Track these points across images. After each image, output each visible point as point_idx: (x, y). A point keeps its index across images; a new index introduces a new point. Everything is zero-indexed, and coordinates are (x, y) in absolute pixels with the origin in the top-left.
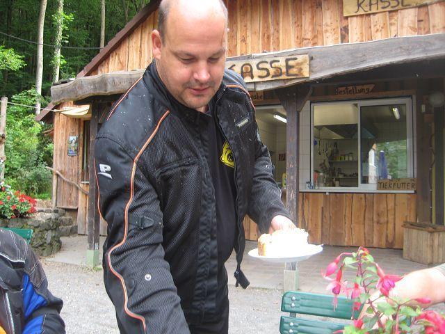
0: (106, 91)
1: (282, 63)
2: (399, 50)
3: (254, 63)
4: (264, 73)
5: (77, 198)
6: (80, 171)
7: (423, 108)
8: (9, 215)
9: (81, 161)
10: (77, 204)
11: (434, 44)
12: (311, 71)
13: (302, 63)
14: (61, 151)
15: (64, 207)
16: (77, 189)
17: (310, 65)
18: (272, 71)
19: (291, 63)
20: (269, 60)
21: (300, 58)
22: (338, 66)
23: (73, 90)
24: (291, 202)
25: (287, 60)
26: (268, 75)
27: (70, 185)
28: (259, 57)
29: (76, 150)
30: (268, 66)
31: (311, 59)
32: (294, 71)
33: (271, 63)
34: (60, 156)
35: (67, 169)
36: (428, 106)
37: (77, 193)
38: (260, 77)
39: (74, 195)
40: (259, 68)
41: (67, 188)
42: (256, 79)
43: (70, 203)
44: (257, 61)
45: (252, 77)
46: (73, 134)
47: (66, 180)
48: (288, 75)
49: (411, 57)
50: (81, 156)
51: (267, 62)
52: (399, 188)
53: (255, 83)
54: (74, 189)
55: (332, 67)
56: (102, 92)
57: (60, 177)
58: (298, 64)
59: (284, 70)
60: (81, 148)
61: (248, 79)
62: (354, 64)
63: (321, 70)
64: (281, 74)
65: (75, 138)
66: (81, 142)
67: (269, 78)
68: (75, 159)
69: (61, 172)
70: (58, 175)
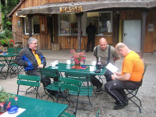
0: (32, 13)
1: (76, 8)
2: (102, 6)
3: (69, 7)
4: (72, 10)
5: (22, 39)
6: (22, 31)
7: (115, 14)
8: (9, 45)
9: (22, 29)
10: (22, 41)
11: (109, 5)
12: (83, 10)
13: (81, 8)
14: (16, 26)
15: (18, 42)
16: (22, 37)
17: (83, 8)
18: (74, 10)
19: (78, 8)
20: (73, 7)
21: (80, 7)
22: (89, 9)
23: (23, 12)
24: (79, 40)
25: (77, 7)
26: (73, 10)
27: (20, 36)
28: (71, 6)
29: (20, 26)
30: (73, 8)
31: (83, 7)
32: (79, 10)
33: (74, 8)
34: (16, 27)
35: (18, 31)
36: (116, 13)
37: (22, 38)
38: (71, 11)
39: (21, 38)
40: (71, 9)
41: (18, 36)
42: (70, 11)
43: (20, 41)
44: (70, 7)
45: (69, 11)
46: (19, 21)
47: (18, 34)
48: (77, 10)
49: (105, 7)
50: (22, 27)
51: (72, 7)
52: (108, 35)
53: (70, 12)
54: (21, 37)
55: (87, 9)
56: (31, 13)
57: (16, 34)
58: (80, 8)
59: (77, 9)
60: (22, 25)
61: (68, 11)
62: (92, 8)
63: (85, 10)
64: (76, 10)
65: (20, 22)
66: (22, 23)
67: (73, 11)
68: (20, 28)
69: (16, 32)
70: (15, 33)
